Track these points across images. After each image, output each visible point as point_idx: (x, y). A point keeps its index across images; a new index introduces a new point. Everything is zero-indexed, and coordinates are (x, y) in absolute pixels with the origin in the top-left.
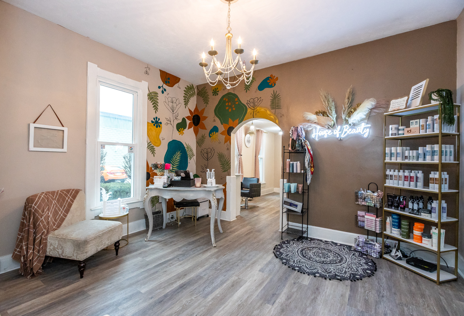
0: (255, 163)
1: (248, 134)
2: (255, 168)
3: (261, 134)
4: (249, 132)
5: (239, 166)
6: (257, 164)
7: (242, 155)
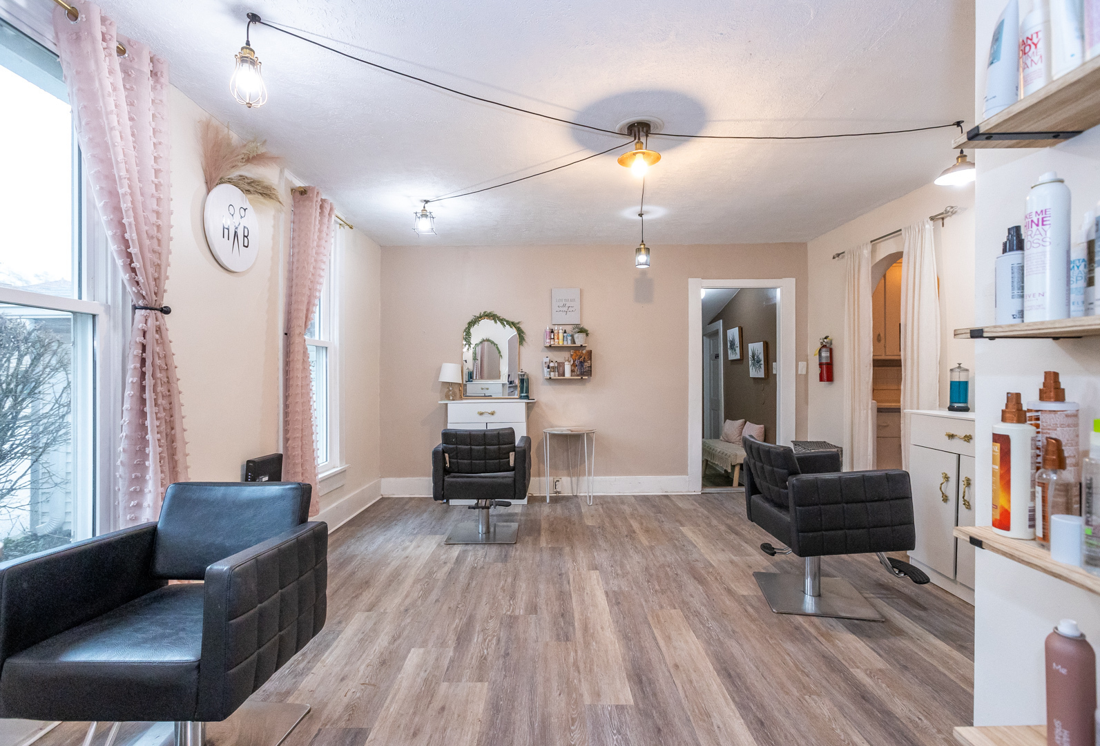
0: (287, 372)
1: (230, 181)
2: (286, 397)
3: (321, 222)
4: (242, 178)
5: (143, 375)
6: (297, 374)
7: (166, 311)
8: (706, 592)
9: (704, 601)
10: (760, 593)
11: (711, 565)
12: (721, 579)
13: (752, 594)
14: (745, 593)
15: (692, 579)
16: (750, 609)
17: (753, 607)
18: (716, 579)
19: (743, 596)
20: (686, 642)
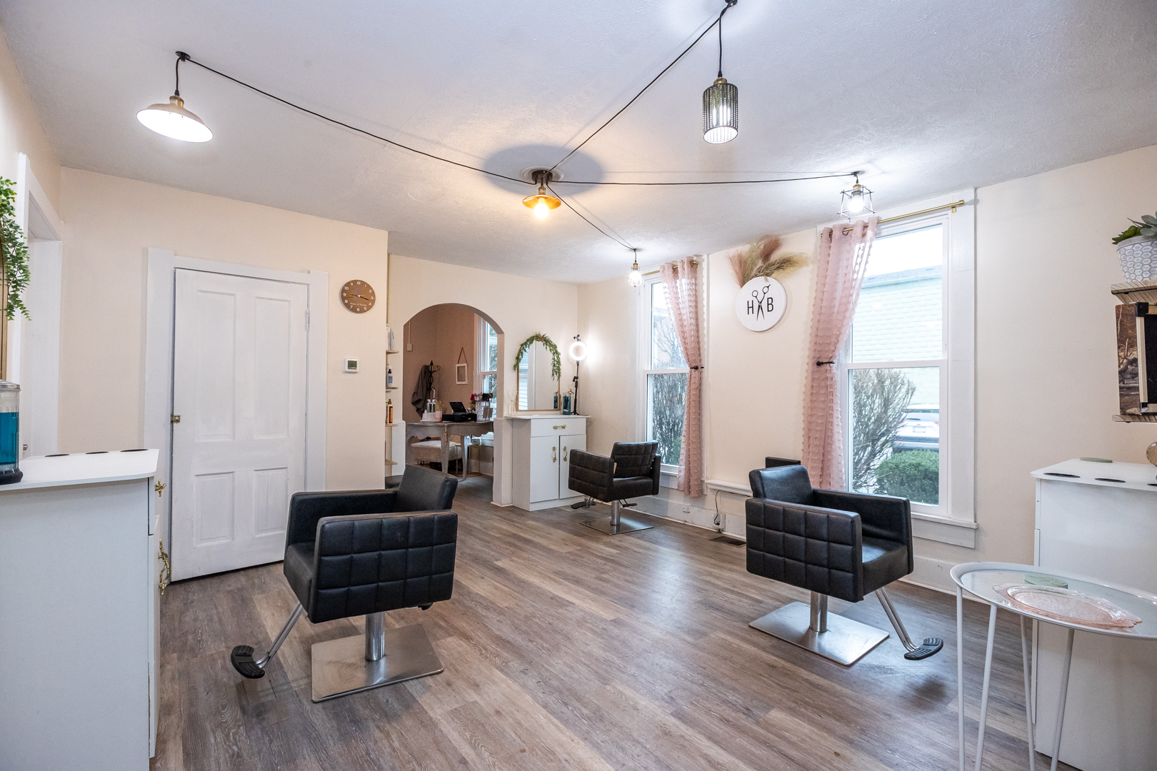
8: (489, 629)
9: (486, 620)
10: (433, 644)
11: (502, 671)
12: (480, 650)
13: (443, 641)
14: (449, 639)
15: (510, 640)
16: (443, 624)
17: (441, 627)
18: (486, 649)
19: (451, 636)
20: (484, 589)
